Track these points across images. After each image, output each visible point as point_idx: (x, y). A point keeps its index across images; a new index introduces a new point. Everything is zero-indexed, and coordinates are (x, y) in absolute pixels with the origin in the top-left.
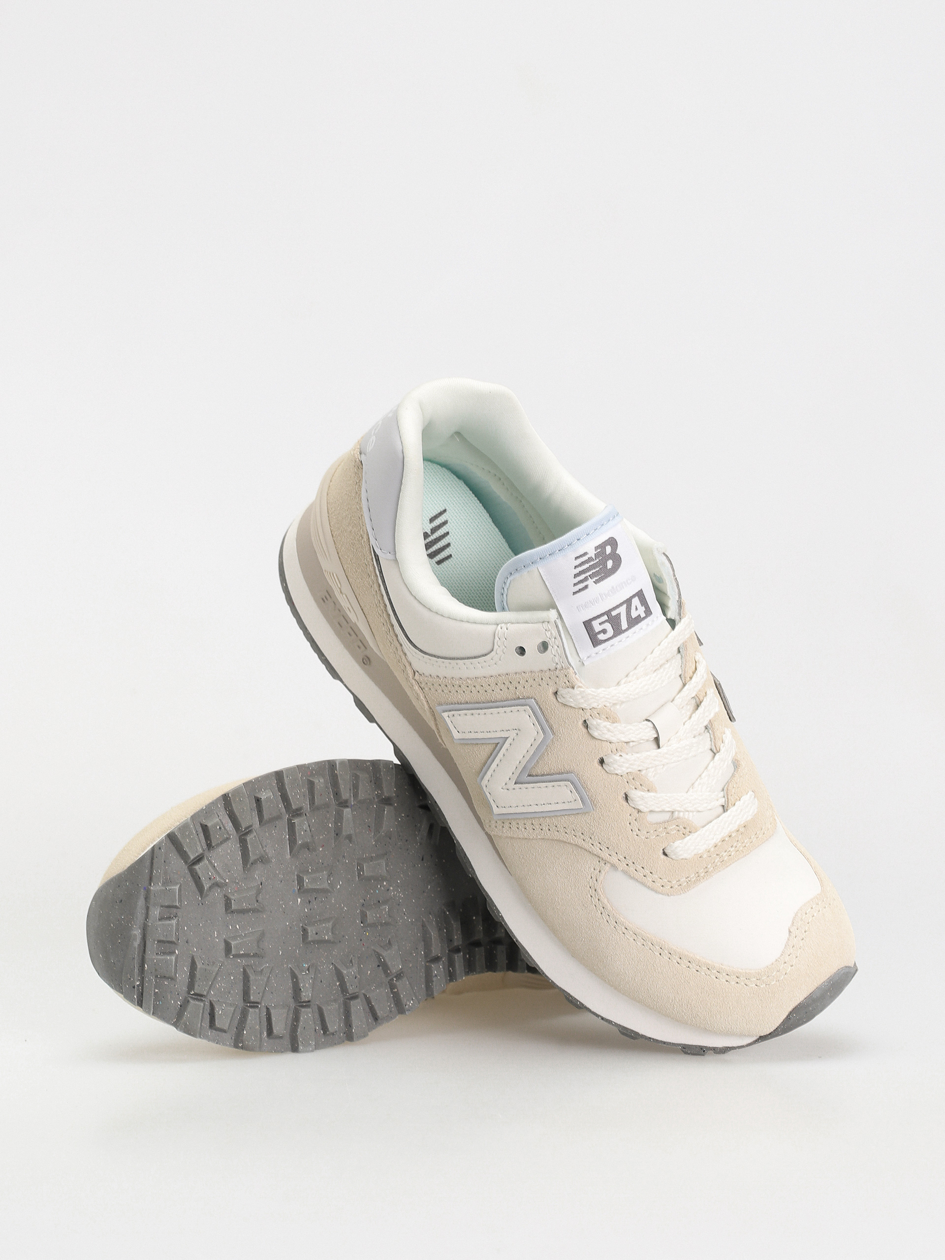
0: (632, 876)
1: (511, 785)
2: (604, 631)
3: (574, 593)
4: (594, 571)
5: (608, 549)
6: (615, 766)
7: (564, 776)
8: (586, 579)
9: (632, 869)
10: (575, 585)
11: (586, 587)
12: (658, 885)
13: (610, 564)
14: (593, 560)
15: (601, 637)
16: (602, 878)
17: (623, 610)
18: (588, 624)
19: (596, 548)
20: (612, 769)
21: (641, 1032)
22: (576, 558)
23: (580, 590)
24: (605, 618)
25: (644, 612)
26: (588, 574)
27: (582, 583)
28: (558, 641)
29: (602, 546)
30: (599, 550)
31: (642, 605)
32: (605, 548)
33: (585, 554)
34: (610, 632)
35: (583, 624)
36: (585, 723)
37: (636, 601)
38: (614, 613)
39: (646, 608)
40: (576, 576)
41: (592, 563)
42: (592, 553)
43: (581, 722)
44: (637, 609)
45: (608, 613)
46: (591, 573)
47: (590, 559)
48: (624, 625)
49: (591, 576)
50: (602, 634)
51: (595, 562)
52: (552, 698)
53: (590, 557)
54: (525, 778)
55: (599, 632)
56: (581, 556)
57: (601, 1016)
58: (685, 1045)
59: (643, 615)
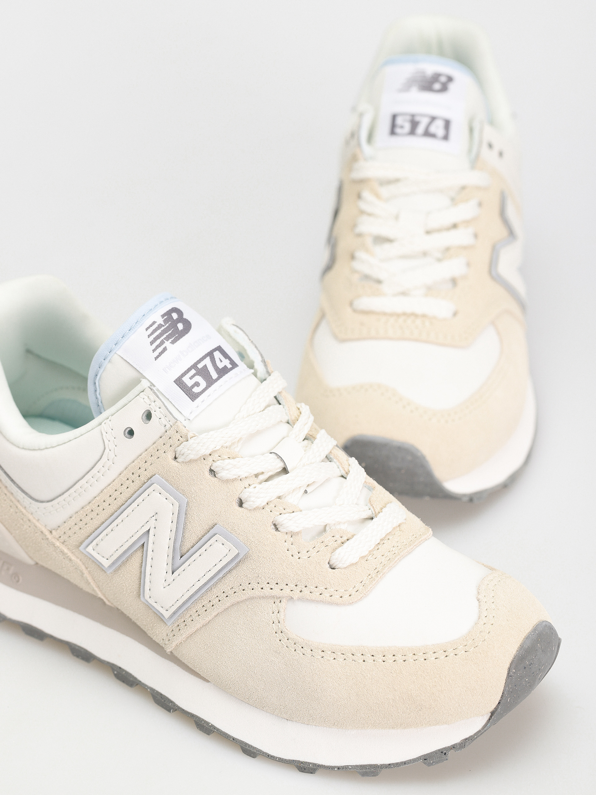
0: (309, 598)
1: (170, 577)
2: (197, 384)
3: (156, 358)
4: (167, 334)
5: (175, 316)
6: (252, 499)
7: (212, 532)
8: (162, 343)
9: (306, 591)
10: (154, 351)
11: (165, 349)
12: (336, 596)
13: (180, 326)
14: (162, 326)
15: (196, 390)
16: (282, 617)
17: (207, 361)
18: (179, 382)
19: (163, 316)
20: (252, 503)
21: (379, 762)
22: (147, 329)
23: (161, 354)
24: (193, 372)
25: (230, 363)
26: (162, 338)
27: (160, 347)
28: (158, 403)
29: (168, 314)
30: (165, 317)
31: (226, 359)
32: (172, 316)
33: (154, 323)
34: (203, 384)
35: (174, 383)
36: (211, 471)
37: (217, 355)
38: (200, 366)
39: (230, 361)
40: (152, 343)
41: (163, 328)
42: (160, 321)
43: (207, 473)
44: (221, 361)
45: (194, 366)
46: (165, 336)
47: (160, 326)
48: (214, 375)
49: (167, 338)
50: (196, 387)
51: (165, 327)
52: (174, 463)
53: (159, 324)
54: (178, 561)
55: (193, 386)
56: (151, 326)
57: (336, 767)
58: (424, 755)
59: (229, 366)
